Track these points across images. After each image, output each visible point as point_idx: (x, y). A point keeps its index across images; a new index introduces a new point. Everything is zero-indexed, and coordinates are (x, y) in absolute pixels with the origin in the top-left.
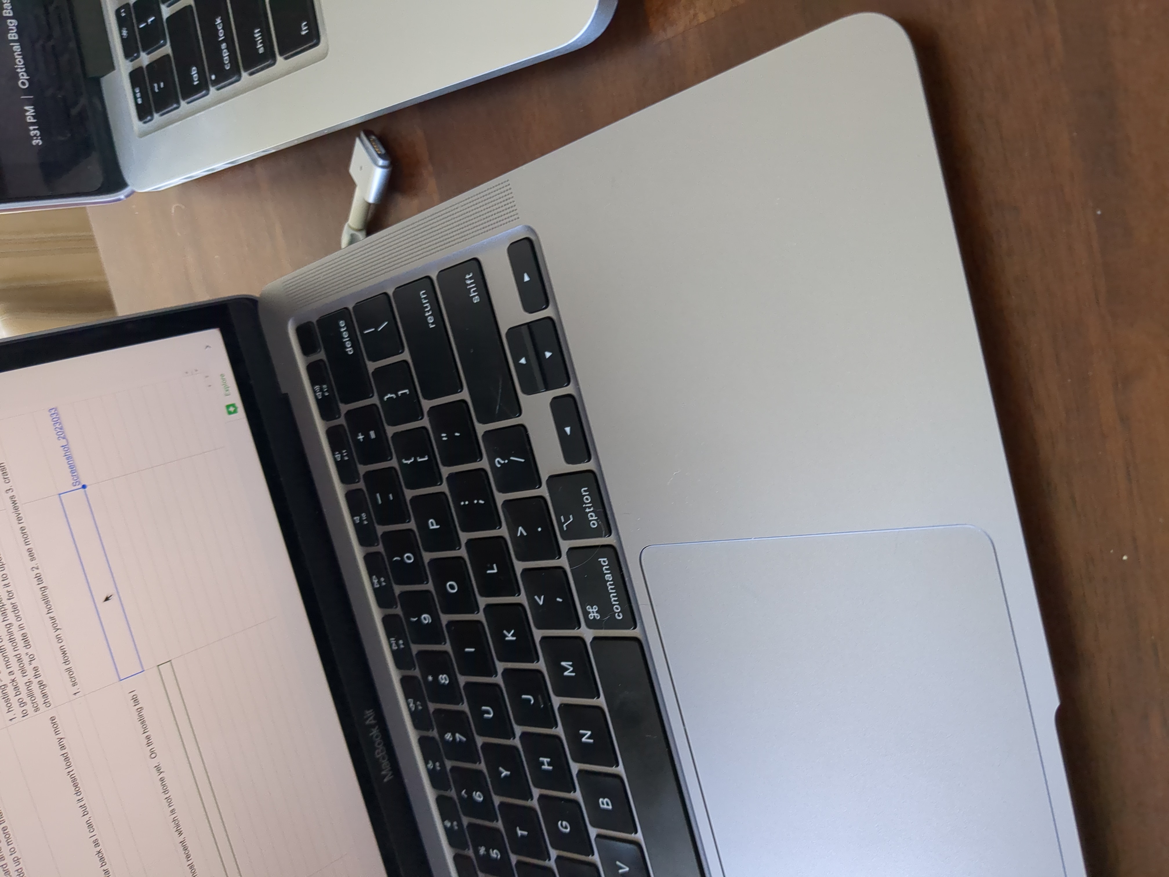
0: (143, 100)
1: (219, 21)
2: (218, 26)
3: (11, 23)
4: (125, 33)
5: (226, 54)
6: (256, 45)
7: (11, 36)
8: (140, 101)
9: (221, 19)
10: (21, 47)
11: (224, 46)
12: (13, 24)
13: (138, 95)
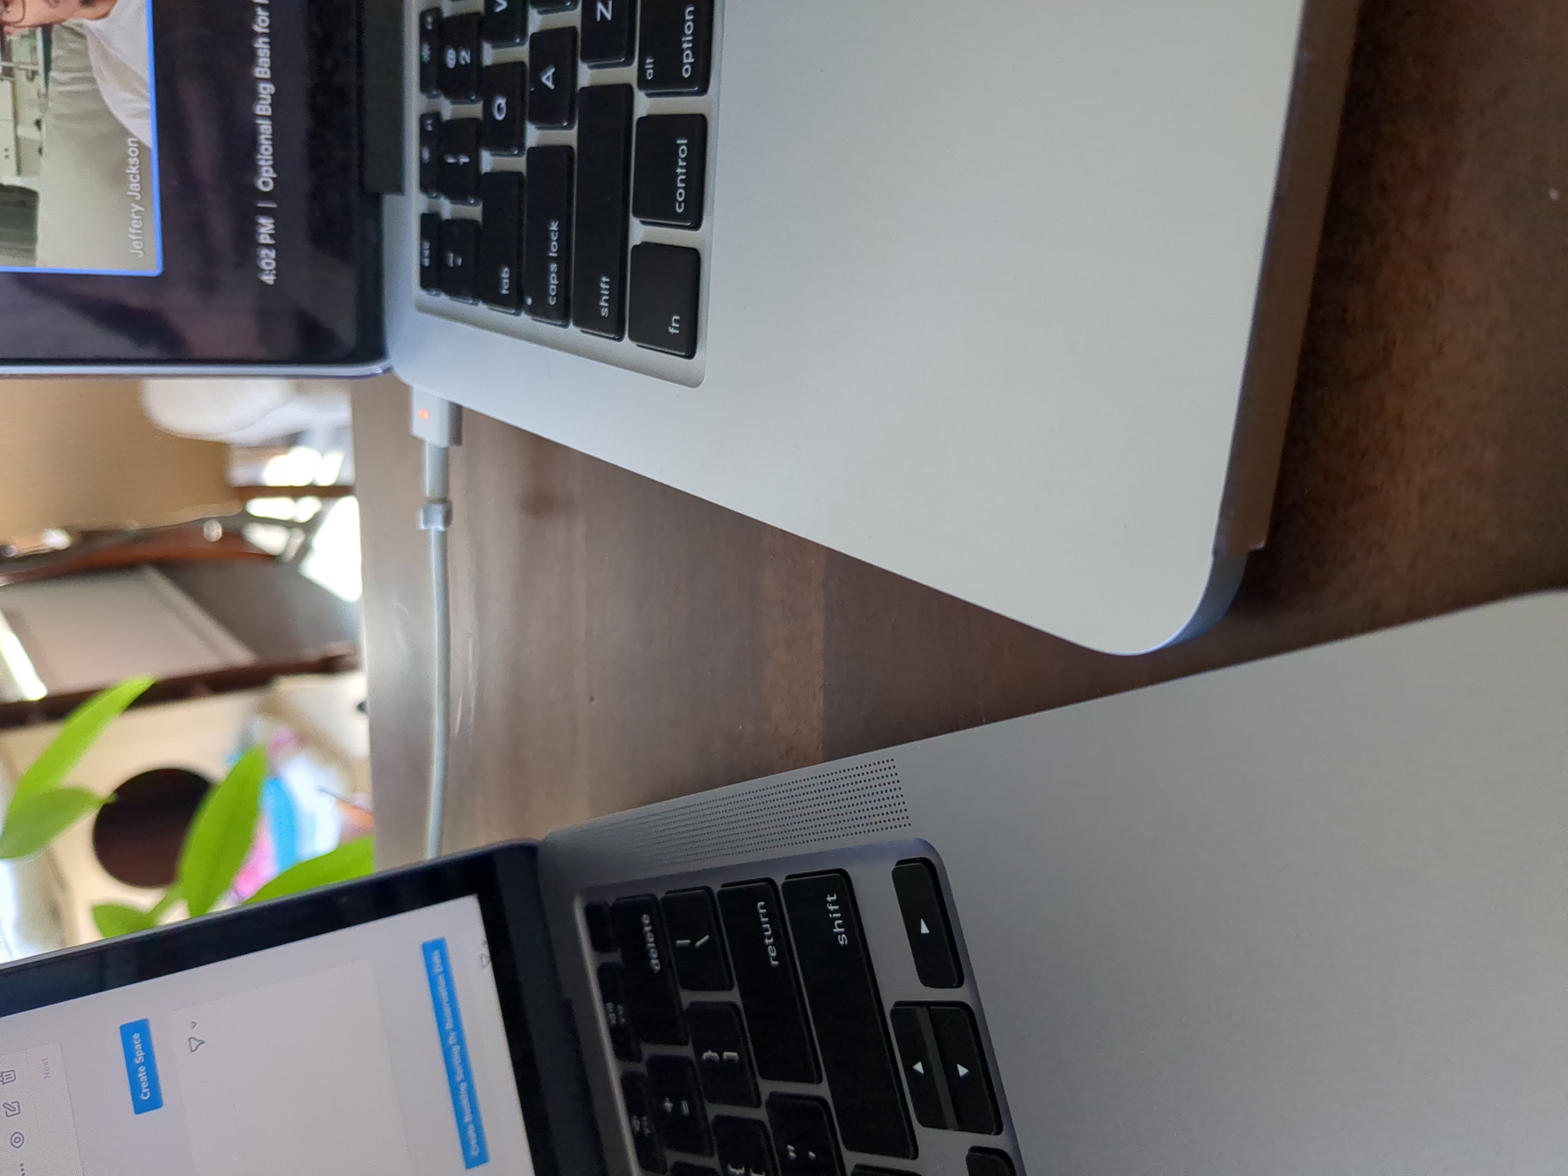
0: (431, 262)
1: (554, 227)
2: (552, 234)
3: (265, 89)
4: (426, 155)
5: (553, 281)
6: (599, 299)
7: (261, 109)
8: (427, 262)
9: (558, 226)
10: (273, 129)
11: (553, 267)
12: (266, 90)
13: (427, 253)
